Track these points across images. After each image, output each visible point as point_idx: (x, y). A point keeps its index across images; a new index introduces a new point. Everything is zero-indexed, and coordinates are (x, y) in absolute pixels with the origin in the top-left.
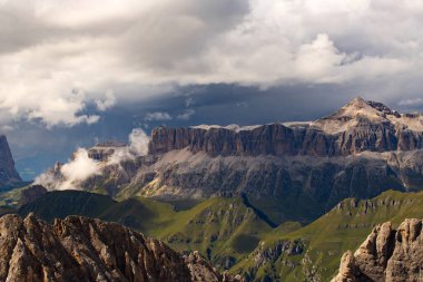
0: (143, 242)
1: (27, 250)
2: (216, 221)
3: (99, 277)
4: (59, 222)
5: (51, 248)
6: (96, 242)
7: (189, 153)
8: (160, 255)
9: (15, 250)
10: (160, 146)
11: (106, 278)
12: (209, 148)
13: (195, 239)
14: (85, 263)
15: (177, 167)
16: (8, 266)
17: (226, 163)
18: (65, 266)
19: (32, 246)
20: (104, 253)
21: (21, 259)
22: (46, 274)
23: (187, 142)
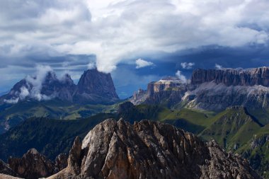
0: (184, 135)
1: (119, 139)
2: (230, 123)
3: (158, 154)
4: (137, 123)
5: (132, 137)
6: (157, 135)
7: (214, 84)
8: (193, 142)
9: (112, 138)
10: (198, 80)
11: (162, 154)
12: (226, 81)
13: (217, 133)
14: (151, 146)
15: (208, 91)
16: (108, 147)
17: (236, 90)
18: (140, 148)
19: (121, 136)
20: (162, 141)
21: (116, 143)
22: (129, 152)
23: (213, 77)
